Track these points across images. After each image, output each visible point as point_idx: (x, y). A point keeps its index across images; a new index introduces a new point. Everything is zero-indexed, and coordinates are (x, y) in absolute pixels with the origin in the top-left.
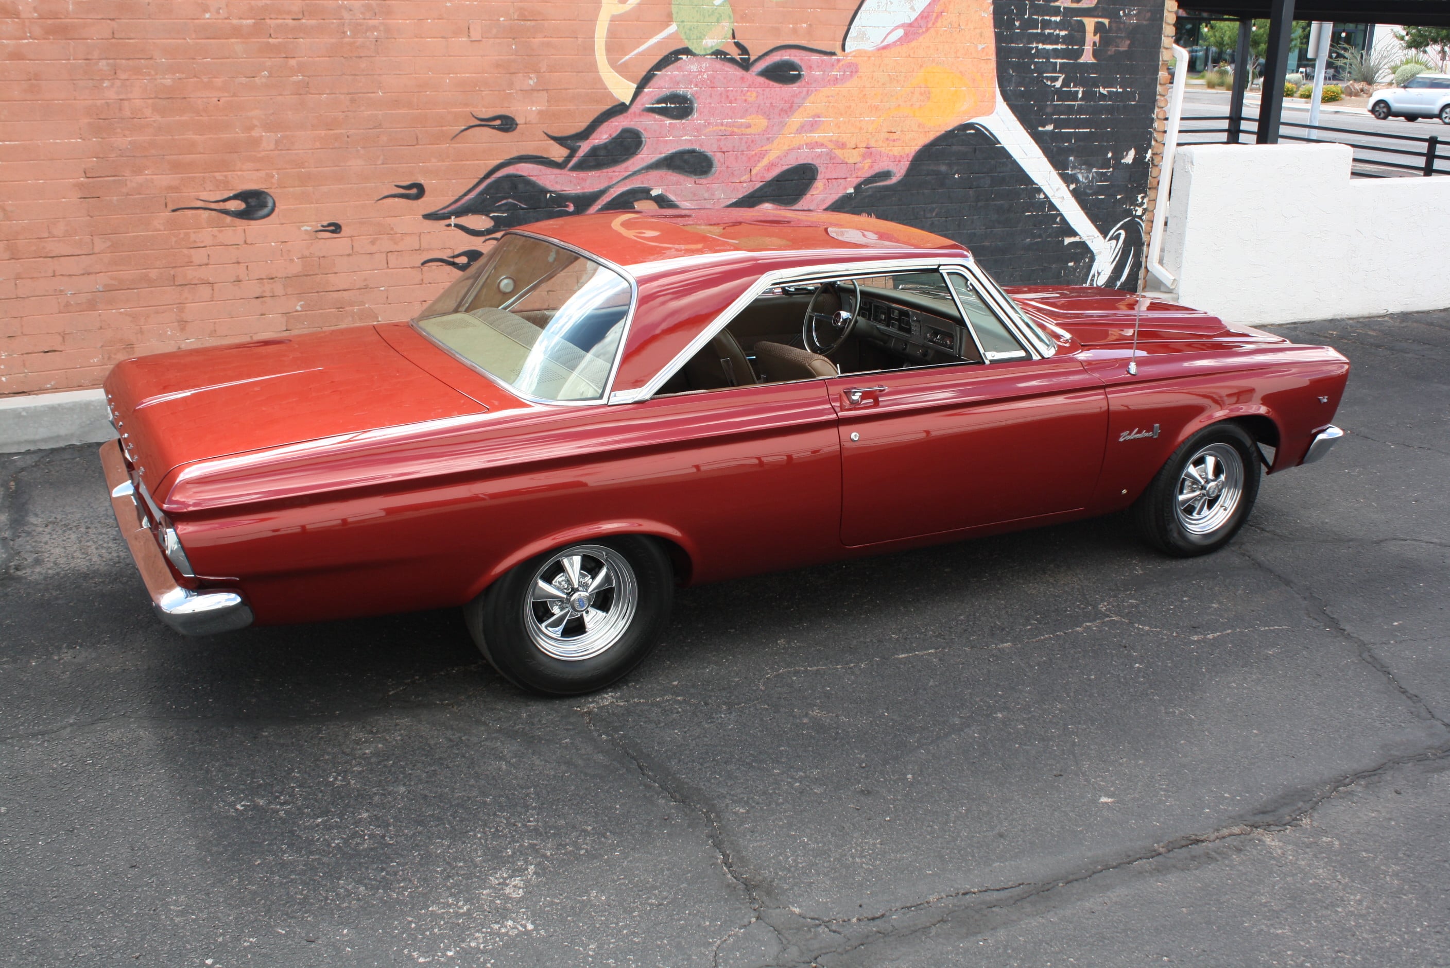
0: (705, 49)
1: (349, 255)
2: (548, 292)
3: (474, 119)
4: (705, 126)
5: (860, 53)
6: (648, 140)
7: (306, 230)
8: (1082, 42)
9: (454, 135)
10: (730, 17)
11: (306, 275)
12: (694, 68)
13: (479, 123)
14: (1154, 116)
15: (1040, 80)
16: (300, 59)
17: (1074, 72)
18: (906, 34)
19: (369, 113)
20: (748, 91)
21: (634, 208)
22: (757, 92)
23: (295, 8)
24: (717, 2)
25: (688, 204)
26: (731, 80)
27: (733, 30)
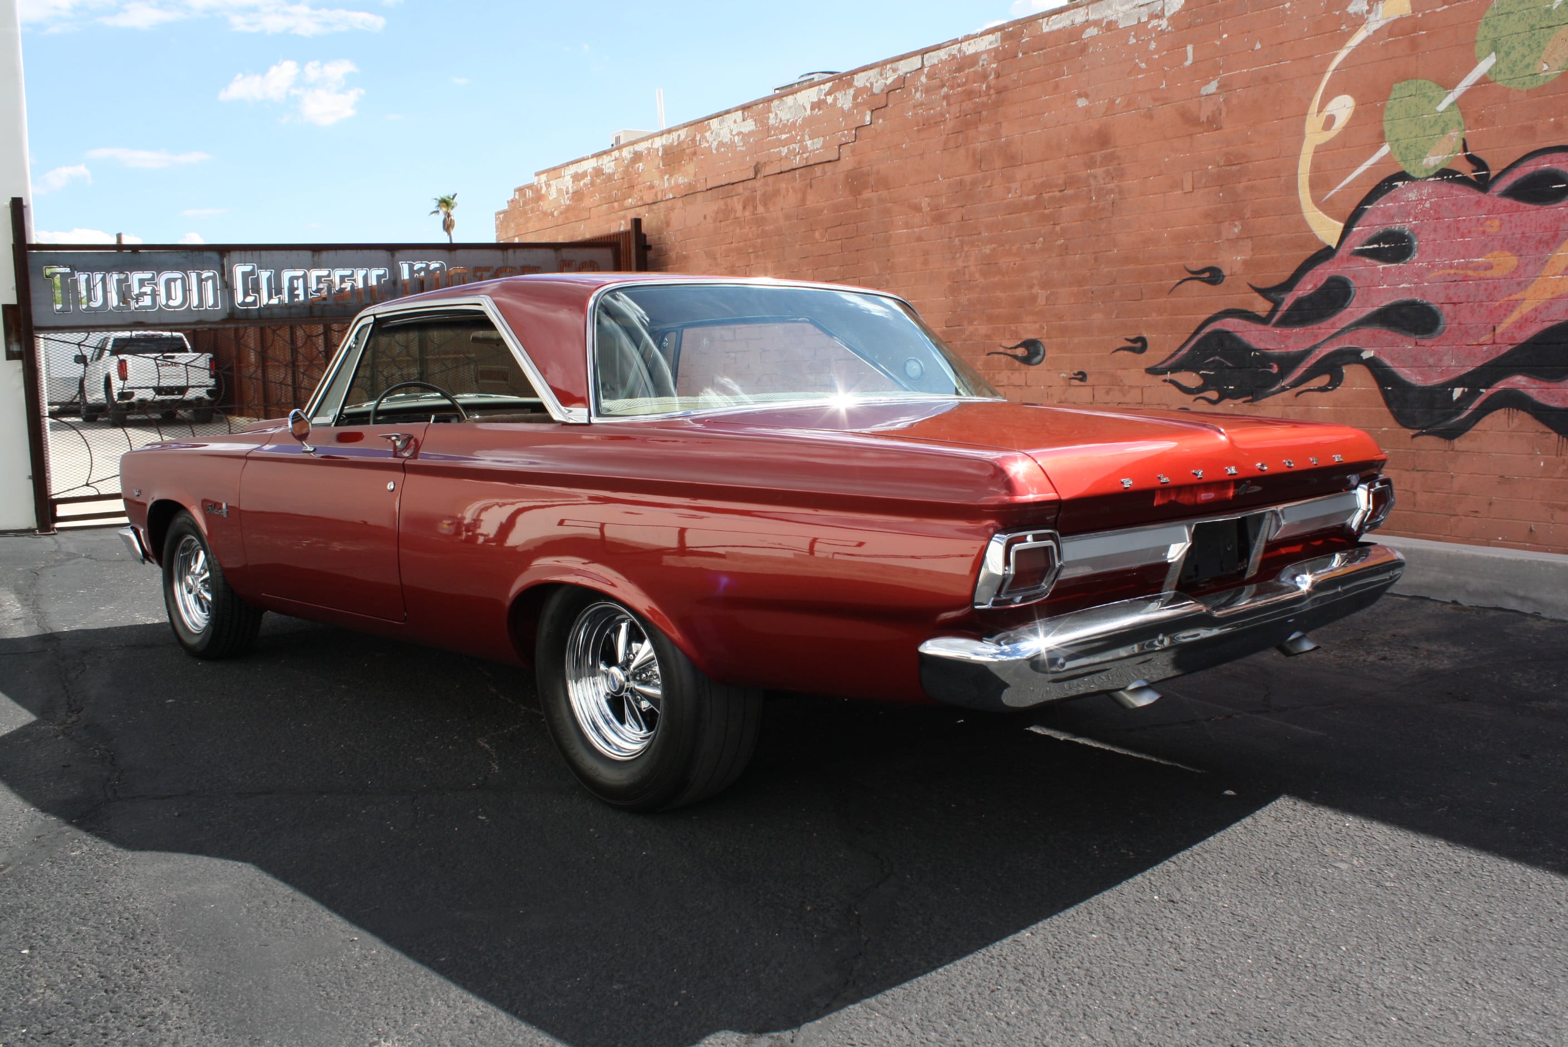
0: (1426, 170)
3: (1187, 272)
4: (1428, 270)
6: (1358, 291)
7: (1064, 377)
9: (1168, 289)
10: (1460, 124)
12: (1412, 196)
13: (1190, 275)
16: (1063, 225)
19: (1107, 270)
20: (1487, 219)
21: (1342, 373)
22: (1501, 219)
23: (1060, 182)
24: (1441, 107)
25: (1407, 372)
26: (1463, 206)
27: (1464, 140)
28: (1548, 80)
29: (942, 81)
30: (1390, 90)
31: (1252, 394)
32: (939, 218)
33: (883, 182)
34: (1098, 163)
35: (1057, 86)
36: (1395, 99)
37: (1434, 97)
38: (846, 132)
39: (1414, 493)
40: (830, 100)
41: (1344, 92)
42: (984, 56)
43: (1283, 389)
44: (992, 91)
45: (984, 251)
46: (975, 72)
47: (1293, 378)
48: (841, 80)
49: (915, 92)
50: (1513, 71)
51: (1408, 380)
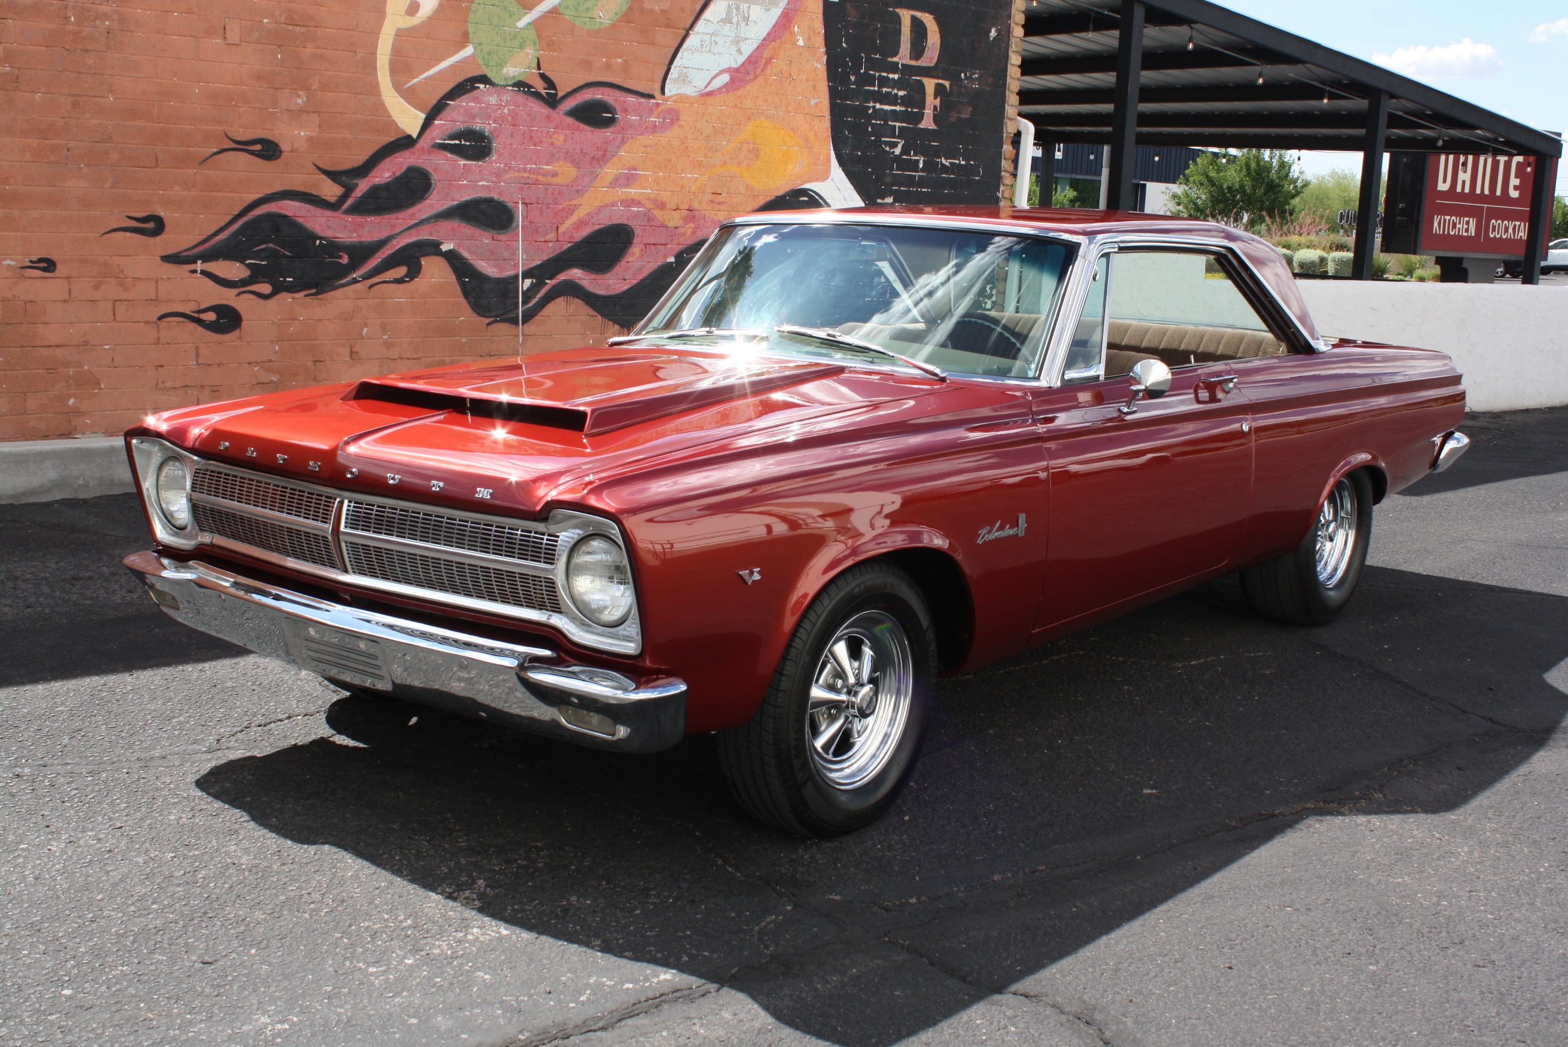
0: (506, 79)
1: (65, 301)
2: (315, 362)
3: (228, 140)
4: (506, 171)
5: (681, 98)
6: (438, 183)
7: (9, 265)
8: (922, 105)
9: (204, 158)
10: (535, 43)
11: (8, 324)
12: (493, 100)
13: (234, 146)
14: (1000, 195)
15: (878, 143)
16: (8, 45)
17: (915, 139)
18: (732, 80)
19: (95, 122)
20: (555, 132)
21: (421, 265)
22: (566, 135)
24: (521, 24)
25: (484, 264)
26: (536, 117)
27: (538, 59)
28: (602, 26)
31: (316, 286)
36: (479, 4)
37: (514, 13)
43: (355, 281)
47: (367, 270)
50: (577, 10)
51: (484, 272)
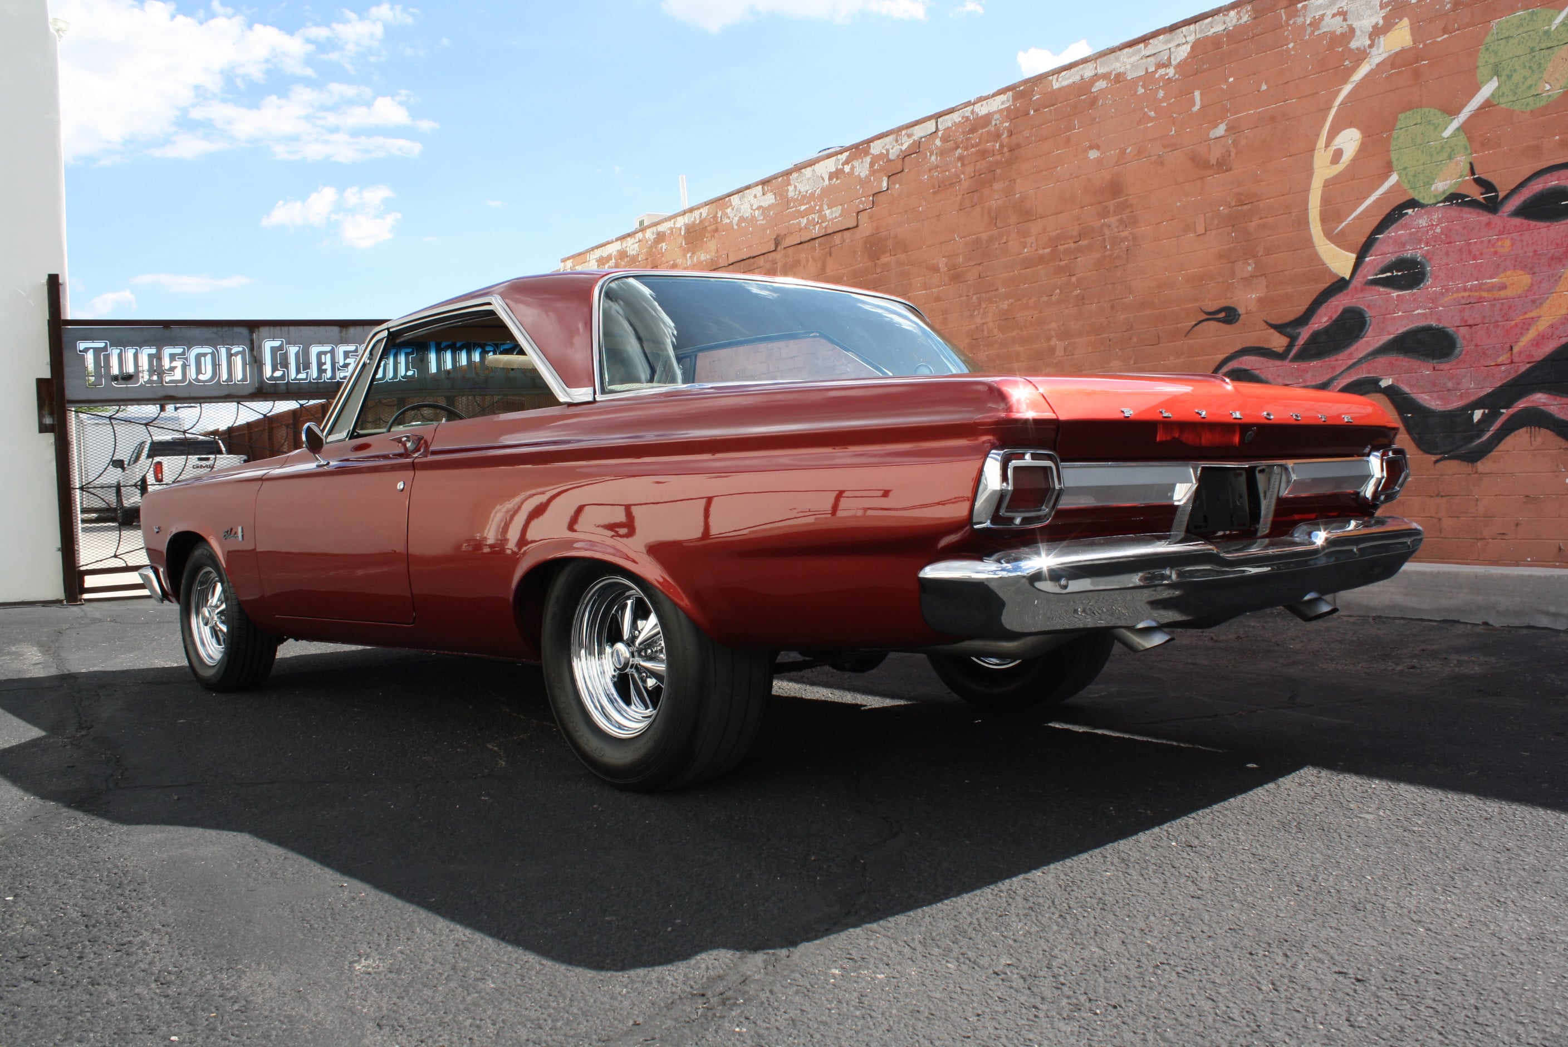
0: (1435, 196)
3: (1202, 314)
4: (1442, 294)
6: (1373, 320)
9: (1186, 332)
10: (1466, 148)
12: (1423, 222)
13: (1206, 317)
16: (1078, 275)
19: (1123, 317)
20: (1498, 239)
22: (1512, 239)
23: (1075, 233)
24: (1447, 134)
25: (1427, 397)
26: (1473, 228)
27: (1471, 164)
28: (1551, 99)
29: (956, 143)
30: (1396, 120)
32: (956, 277)
33: (902, 246)
34: (1111, 212)
35: (1068, 140)
36: (1401, 129)
37: (1439, 125)
38: (863, 199)
39: (1440, 519)
40: (847, 169)
41: (1351, 125)
42: (996, 116)
44: (1005, 150)
45: (1001, 306)
46: (988, 132)
48: (859, 149)
49: (930, 156)
50: (1516, 93)
51: (1428, 406)
